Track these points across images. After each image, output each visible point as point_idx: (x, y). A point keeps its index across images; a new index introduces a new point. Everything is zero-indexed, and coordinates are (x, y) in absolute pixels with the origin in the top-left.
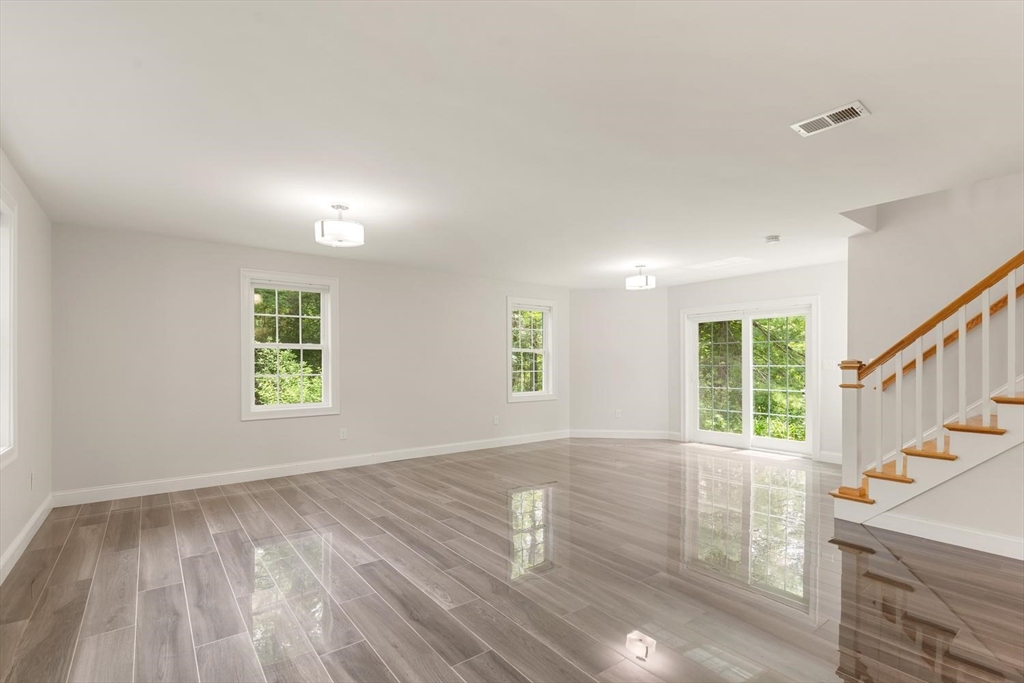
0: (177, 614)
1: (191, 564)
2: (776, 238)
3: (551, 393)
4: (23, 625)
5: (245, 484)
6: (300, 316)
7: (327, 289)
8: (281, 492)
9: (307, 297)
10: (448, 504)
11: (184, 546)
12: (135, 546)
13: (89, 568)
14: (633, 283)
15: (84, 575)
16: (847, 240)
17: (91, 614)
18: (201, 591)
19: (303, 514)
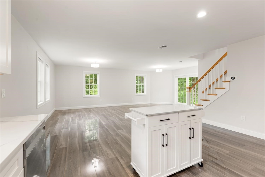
0: (69, 122)
1: (72, 118)
2: (181, 61)
3: (145, 94)
4: (51, 122)
5: (84, 109)
6: (94, 79)
7: (98, 74)
8: (89, 111)
9: (95, 75)
10: (115, 113)
11: (72, 115)
12: (65, 115)
13: (59, 117)
14: (158, 71)
15: (58, 118)
16: (198, 61)
17: (58, 121)
18: (72, 120)
19: (90, 113)
